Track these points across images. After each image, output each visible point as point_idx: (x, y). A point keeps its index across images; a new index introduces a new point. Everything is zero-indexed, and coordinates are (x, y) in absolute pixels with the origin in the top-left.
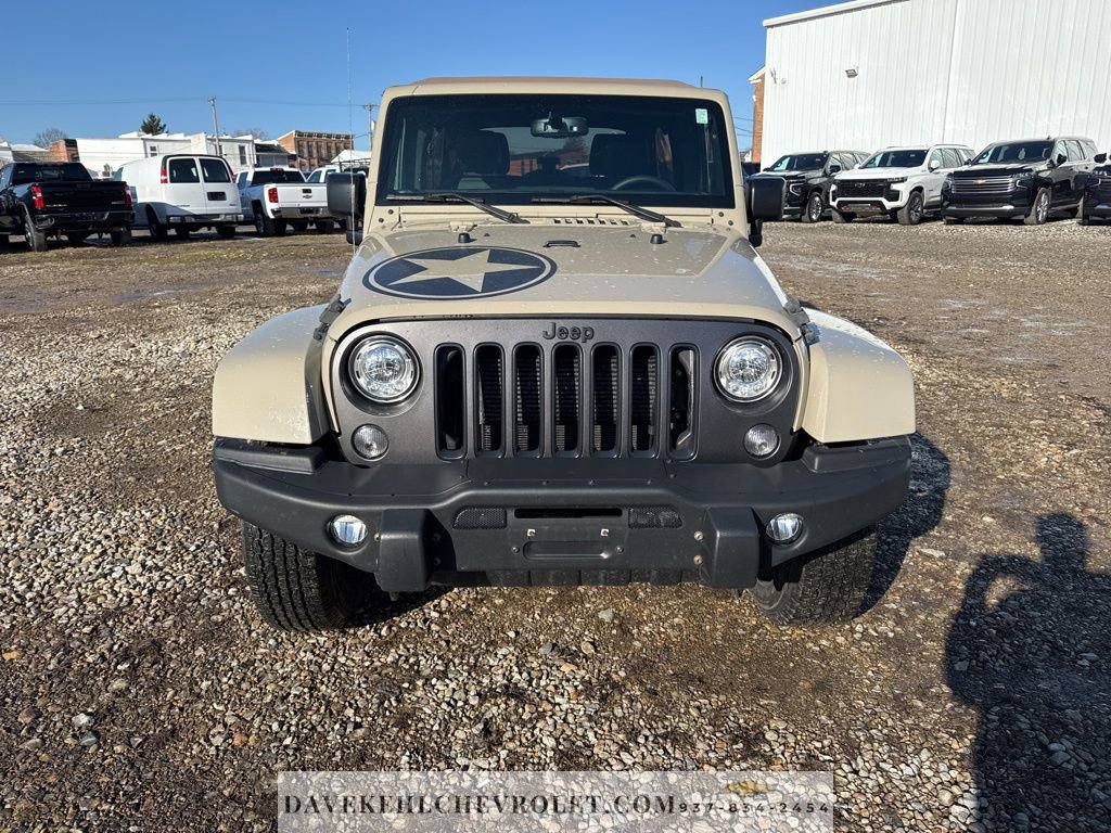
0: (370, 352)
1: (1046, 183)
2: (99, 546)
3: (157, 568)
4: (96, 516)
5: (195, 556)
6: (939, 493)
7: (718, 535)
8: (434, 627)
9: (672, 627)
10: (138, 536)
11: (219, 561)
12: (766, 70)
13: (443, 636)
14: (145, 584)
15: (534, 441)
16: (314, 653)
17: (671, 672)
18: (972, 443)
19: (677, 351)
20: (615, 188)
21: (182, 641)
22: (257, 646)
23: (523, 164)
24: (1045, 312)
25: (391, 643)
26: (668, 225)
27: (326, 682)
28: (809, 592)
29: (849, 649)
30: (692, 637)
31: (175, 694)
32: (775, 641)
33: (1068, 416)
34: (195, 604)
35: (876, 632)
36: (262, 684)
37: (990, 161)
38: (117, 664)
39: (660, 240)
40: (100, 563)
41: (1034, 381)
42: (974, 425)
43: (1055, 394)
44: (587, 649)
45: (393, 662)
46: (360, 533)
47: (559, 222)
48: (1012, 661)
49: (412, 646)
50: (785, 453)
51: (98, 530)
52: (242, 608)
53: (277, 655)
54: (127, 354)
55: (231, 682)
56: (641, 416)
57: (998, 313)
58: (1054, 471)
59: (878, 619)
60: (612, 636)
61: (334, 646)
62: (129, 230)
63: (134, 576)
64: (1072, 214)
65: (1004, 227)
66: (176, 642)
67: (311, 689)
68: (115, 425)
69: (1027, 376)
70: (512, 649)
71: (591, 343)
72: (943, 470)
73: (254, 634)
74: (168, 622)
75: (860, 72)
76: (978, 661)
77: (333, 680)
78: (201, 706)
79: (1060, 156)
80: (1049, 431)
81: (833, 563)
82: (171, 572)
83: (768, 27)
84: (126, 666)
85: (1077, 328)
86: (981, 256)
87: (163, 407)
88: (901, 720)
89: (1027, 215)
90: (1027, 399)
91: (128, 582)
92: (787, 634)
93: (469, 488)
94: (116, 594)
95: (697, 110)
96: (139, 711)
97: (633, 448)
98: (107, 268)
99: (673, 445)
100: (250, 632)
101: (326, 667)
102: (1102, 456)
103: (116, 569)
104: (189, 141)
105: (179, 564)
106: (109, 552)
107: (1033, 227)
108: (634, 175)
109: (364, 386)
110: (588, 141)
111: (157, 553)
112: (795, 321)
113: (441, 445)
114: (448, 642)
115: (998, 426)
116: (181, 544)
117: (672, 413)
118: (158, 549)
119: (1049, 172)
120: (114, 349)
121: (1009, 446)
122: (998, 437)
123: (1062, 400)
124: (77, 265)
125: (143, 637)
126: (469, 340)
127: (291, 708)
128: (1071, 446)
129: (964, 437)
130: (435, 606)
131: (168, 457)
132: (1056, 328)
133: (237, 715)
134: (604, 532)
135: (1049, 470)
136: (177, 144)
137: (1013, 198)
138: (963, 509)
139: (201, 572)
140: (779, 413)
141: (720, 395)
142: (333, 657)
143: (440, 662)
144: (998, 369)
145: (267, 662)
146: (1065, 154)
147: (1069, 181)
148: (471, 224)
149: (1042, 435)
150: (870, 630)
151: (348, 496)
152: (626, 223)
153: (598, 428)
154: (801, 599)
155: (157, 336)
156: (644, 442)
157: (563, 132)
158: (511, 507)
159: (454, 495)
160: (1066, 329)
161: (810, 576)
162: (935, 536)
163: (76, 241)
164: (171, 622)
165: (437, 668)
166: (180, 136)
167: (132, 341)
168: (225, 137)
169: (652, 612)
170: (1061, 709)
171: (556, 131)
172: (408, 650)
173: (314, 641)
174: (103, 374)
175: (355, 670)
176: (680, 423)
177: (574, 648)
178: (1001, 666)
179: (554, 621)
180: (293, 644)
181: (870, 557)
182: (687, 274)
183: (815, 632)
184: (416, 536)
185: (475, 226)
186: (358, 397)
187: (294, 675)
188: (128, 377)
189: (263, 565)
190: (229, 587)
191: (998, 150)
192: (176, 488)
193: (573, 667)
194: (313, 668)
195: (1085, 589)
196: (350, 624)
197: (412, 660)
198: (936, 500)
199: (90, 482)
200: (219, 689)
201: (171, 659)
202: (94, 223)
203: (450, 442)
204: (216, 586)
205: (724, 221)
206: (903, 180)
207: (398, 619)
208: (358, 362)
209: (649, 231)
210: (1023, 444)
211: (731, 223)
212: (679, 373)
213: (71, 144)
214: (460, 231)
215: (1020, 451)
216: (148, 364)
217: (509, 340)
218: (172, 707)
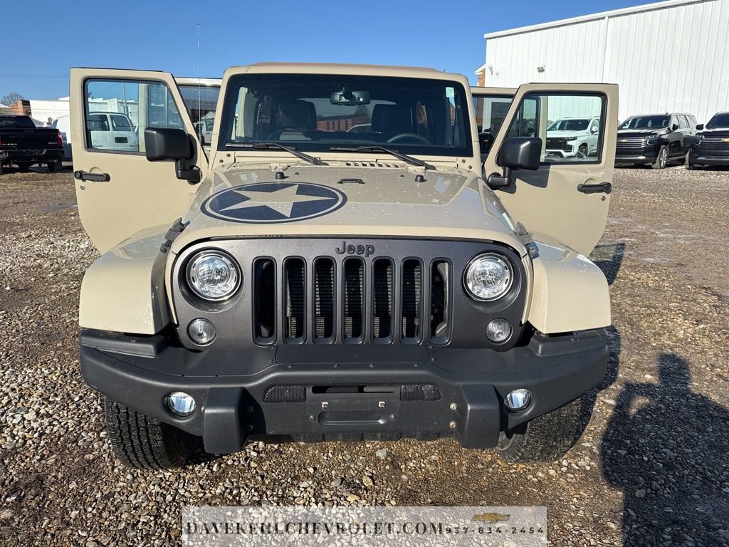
0: (203, 262)
1: (665, 142)
2: (6, 397)
3: (48, 415)
4: (8, 372)
5: (78, 405)
6: (613, 356)
7: (469, 408)
8: (253, 465)
9: (430, 462)
10: (37, 389)
11: (96, 409)
12: (486, 66)
13: (260, 472)
14: (37, 429)
15: (329, 331)
16: (160, 485)
17: (430, 501)
18: (632, 319)
19: (436, 263)
20: (389, 141)
21: (60, 476)
22: (118, 480)
23: (328, 123)
24: (671, 227)
25: (220, 478)
26: (427, 168)
27: (168, 511)
28: (531, 441)
29: (558, 479)
30: (445, 472)
31: (50, 523)
32: (504, 474)
33: (694, 300)
34: (75, 444)
35: (577, 465)
36: (118, 513)
37: (629, 128)
38: (7, 497)
39: (422, 180)
40: (5, 411)
41: (669, 275)
42: (632, 306)
43: (684, 285)
44: (367, 482)
45: (220, 494)
46: (191, 405)
47: (349, 165)
48: (676, 489)
49: (236, 480)
50: (516, 341)
51: (7, 384)
52: (109, 448)
53: (132, 487)
54: (47, 249)
55: (94, 511)
56: (409, 310)
57: (641, 228)
58: (689, 340)
59: (578, 456)
60: (386, 471)
61: (176, 480)
62: (60, 161)
63: (29, 421)
64: (682, 162)
65: (639, 169)
66: (55, 477)
67: (156, 517)
68: (32, 301)
69: (664, 271)
70: (311, 482)
71: (372, 257)
72: (614, 339)
73: (116, 470)
74: (51, 461)
75: (546, 69)
76: (652, 490)
77: (173, 509)
78: (69, 532)
79: (674, 125)
80: (683, 311)
81: (549, 421)
82: (58, 418)
83: (488, 38)
84: (13, 498)
85: (693, 239)
86: (627, 189)
87: (68, 288)
88: (600, 540)
89: (654, 163)
90: (666, 288)
91: (24, 427)
92: (514, 468)
93: (276, 370)
94: (13, 437)
95: (447, 88)
96: (19, 538)
97: (403, 336)
98: (41, 188)
99: (433, 333)
100: (113, 468)
101: (169, 498)
102: (721, 330)
103: (16, 416)
104: (106, 103)
105: (65, 412)
106: (13, 402)
107: (658, 170)
108: (402, 133)
109: (198, 288)
110: (370, 107)
111: (50, 403)
112: (522, 241)
113: (257, 333)
114: (262, 477)
115: (648, 307)
116: (69, 395)
117: (433, 308)
118: (51, 399)
119: (667, 136)
120: (38, 246)
121: (657, 321)
122: (649, 315)
123: (689, 288)
124: (22, 185)
125: (30, 473)
126: (279, 254)
127: (139, 534)
128: (699, 322)
129: (626, 315)
130: (254, 447)
131: (67, 327)
132: (680, 238)
133: (97, 541)
134: (381, 404)
135: (686, 339)
136: (97, 105)
137: (645, 151)
138: (630, 368)
139: (81, 418)
140: (511, 310)
141: (468, 296)
142: (175, 489)
143: (256, 494)
144: (645, 266)
145: (124, 494)
146: (677, 124)
147: (679, 141)
148: (286, 165)
149: (678, 314)
150: (573, 465)
151: (181, 377)
152: (397, 166)
153: (377, 320)
154: (525, 446)
155: (70, 236)
156: (411, 331)
157: (352, 101)
158: (309, 385)
159: (265, 375)
160: (686, 239)
161: (533, 430)
162: (613, 389)
163: (24, 168)
164: (53, 460)
165: (254, 498)
166: (100, 100)
167: (52, 240)
168: (130, 101)
169: (416, 451)
170: (715, 529)
171: (348, 101)
172: (232, 483)
173: (161, 476)
174: (28, 264)
175: (191, 501)
176: (438, 318)
177: (358, 482)
178: (668, 493)
179: (343, 459)
180: (145, 478)
181: (576, 416)
182: (440, 203)
183: (533, 466)
184: (232, 411)
185: (289, 166)
186: (193, 297)
187: (144, 505)
188: (45, 266)
189: (120, 423)
190: (101, 431)
191: (634, 120)
192: (71, 350)
193: (356, 498)
194: (159, 499)
195: (721, 430)
196: (190, 461)
197: (235, 492)
198: (611, 362)
199: (7, 346)
200: (84, 517)
201: (50, 491)
202: (35, 157)
203: (264, 331)
204: (91, 430)
205: (465, 166)
206: (575, 139)
207: (226, 458)
208: (193, 270)
209: (414, 173)
210: (667, 320)
211: (471, 167)
212: (437, 279)
213: (26, 103)
214: (277, 170)
215: (665, 325)
216: (61, 256)
217: (310, 255)
218: (46, 533)
